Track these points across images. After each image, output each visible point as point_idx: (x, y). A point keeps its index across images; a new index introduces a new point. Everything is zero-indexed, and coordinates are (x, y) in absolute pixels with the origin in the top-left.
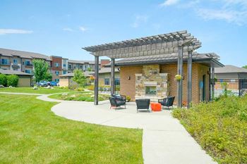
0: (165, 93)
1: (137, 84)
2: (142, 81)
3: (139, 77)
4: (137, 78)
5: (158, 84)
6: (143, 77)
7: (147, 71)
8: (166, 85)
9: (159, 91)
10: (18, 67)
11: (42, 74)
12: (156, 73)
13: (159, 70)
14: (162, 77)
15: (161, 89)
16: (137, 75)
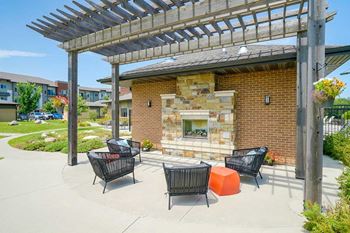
0: (227, 135)
1: (164, 117)
2: (175, 108)
3: (169, 102)
4: (164, 104)
5: (212, 115)
6: (178, 102)
7: (187, 88)
8: (229, 118)
9: (214, 130)
10: (8, 94)
11: (30, 102)
12: (206, 91)
13: (213, 84)
14: (221, 100)
15: (219, 126)
16: (165, 97)
